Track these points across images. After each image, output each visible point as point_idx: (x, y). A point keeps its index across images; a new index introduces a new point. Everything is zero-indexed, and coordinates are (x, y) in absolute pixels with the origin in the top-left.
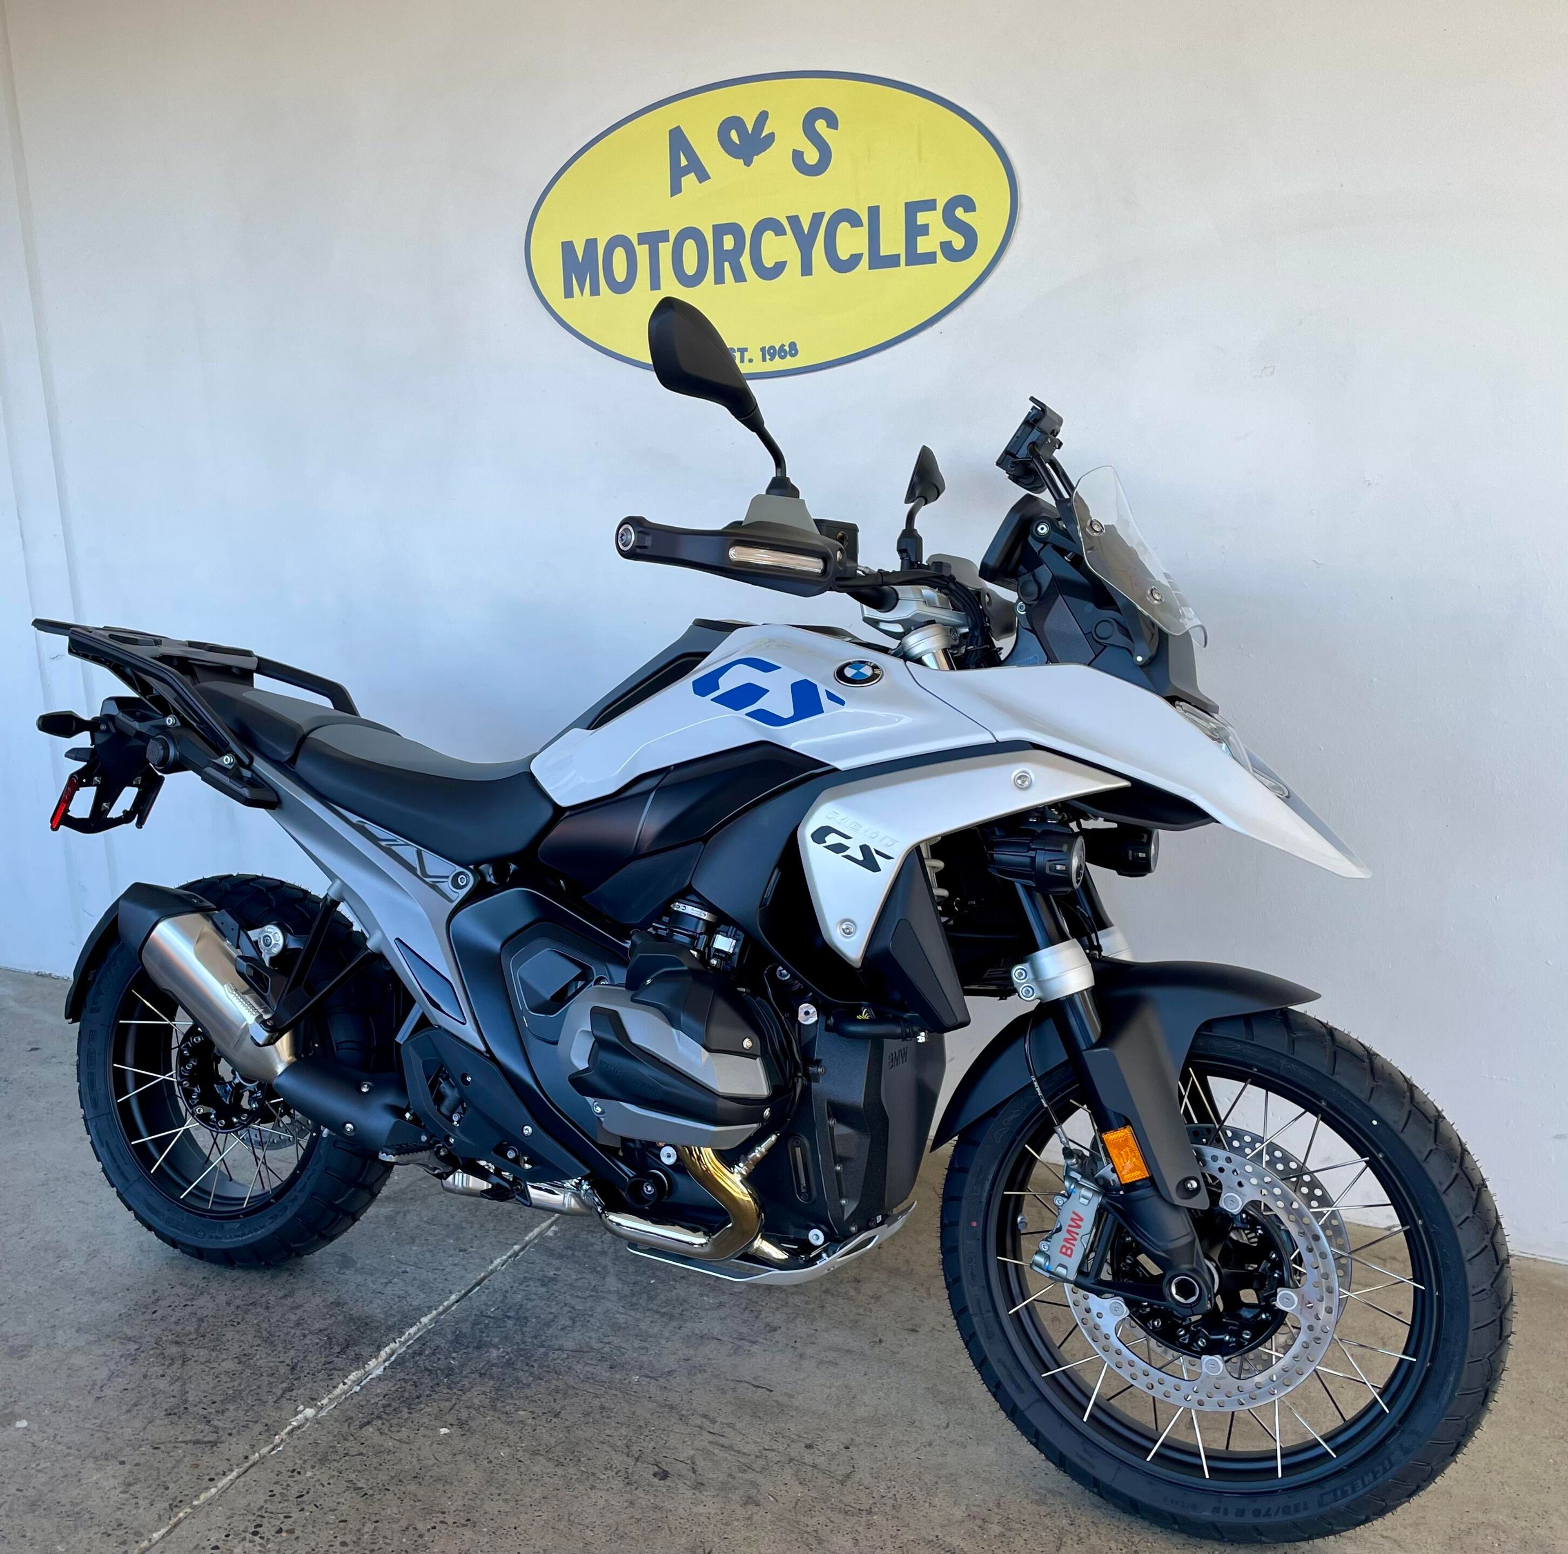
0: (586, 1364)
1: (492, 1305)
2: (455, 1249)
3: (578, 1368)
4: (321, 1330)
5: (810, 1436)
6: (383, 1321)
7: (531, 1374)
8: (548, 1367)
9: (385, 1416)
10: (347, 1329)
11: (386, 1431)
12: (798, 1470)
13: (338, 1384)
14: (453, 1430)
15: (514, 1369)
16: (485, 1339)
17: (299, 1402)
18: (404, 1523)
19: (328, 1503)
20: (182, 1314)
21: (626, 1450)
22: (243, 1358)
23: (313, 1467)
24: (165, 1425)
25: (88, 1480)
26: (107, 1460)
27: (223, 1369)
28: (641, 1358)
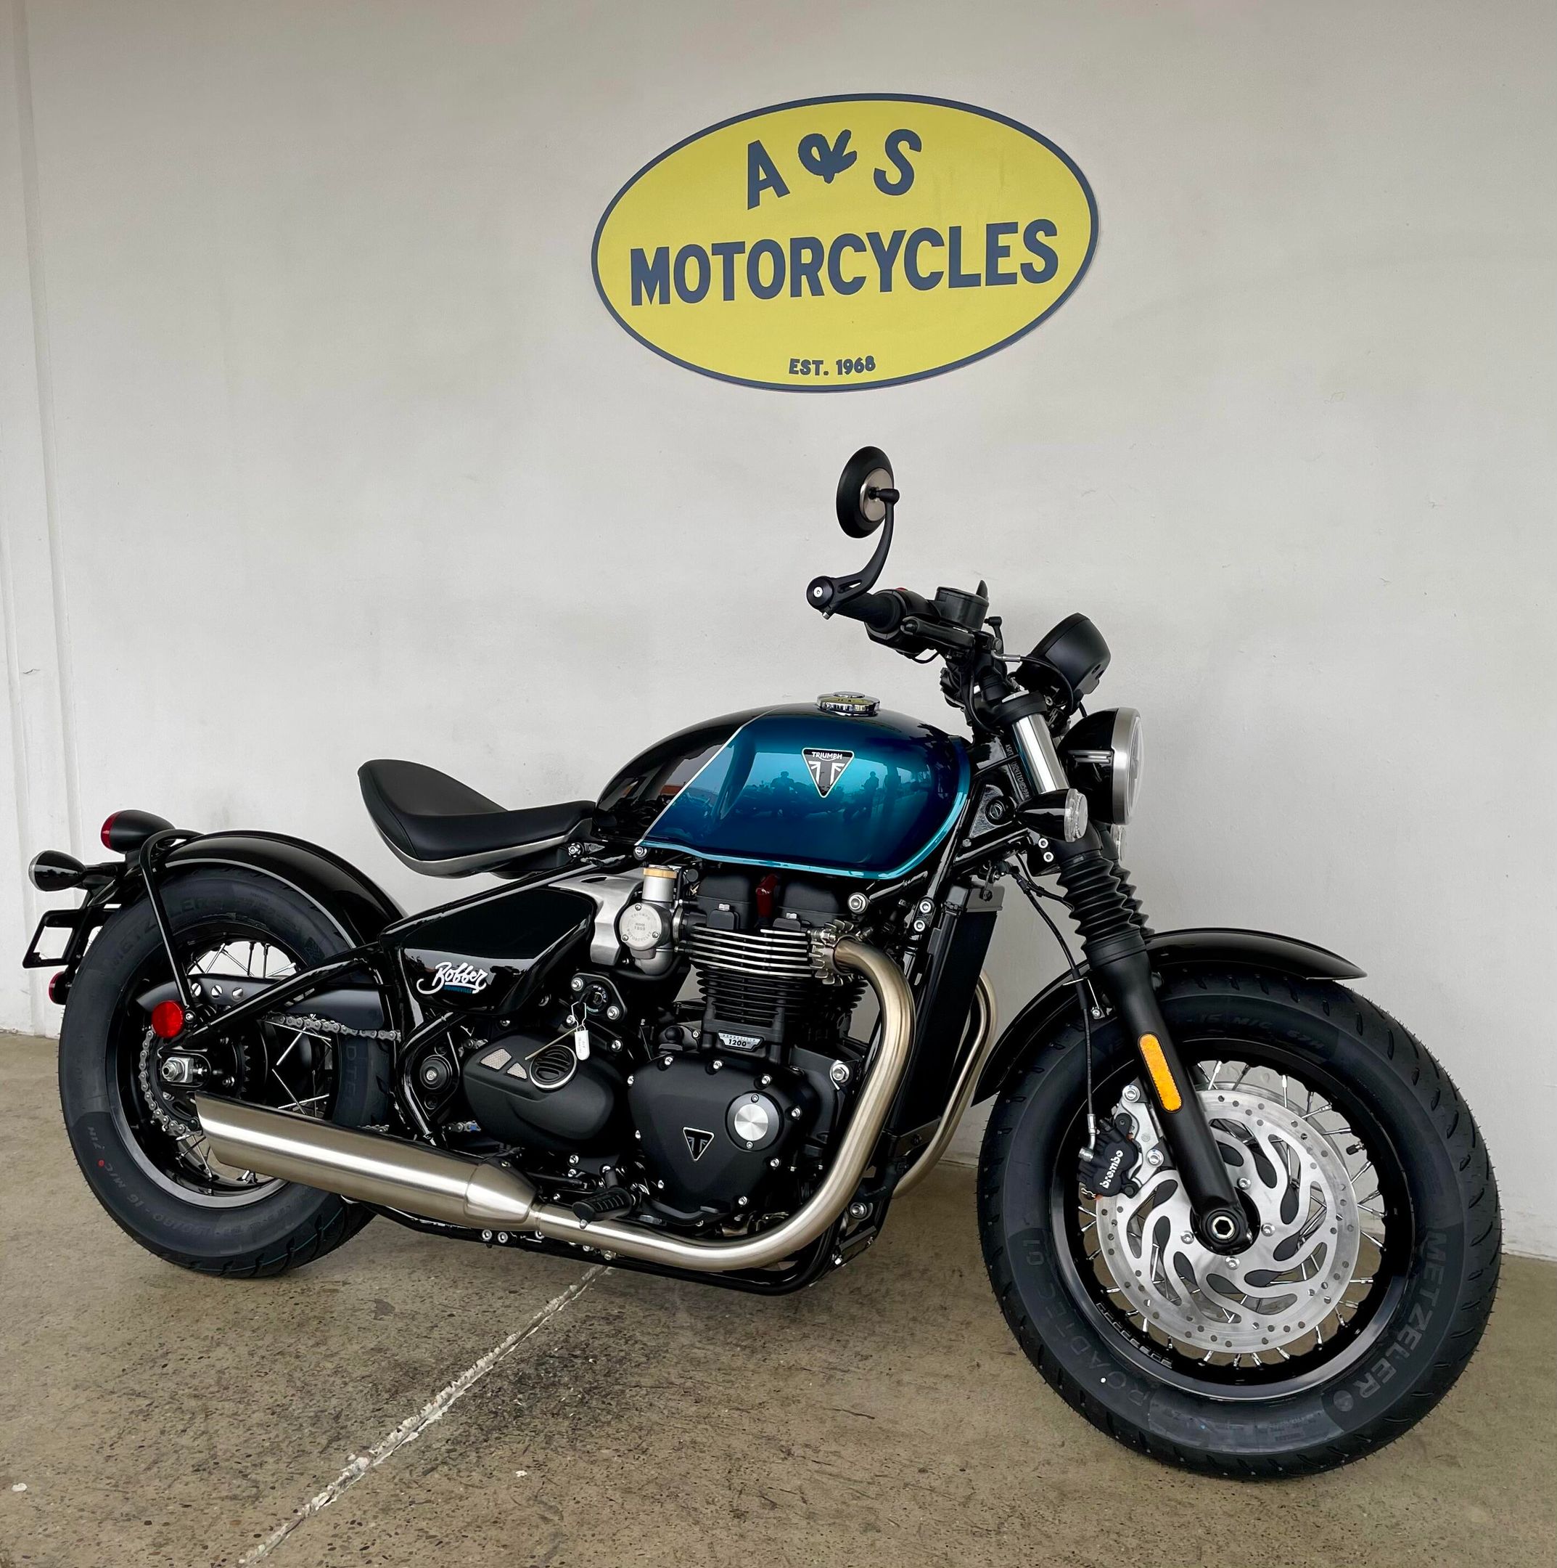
0: (669, 1399)
1: (556, 1343)
2: (505, 1290)
3: (661, 1404)
4: (363, 1378)
5: (921, 1460)
6: (434, 1366)
7: (608, 1413)
8: (627, 1404)
9: (451, 1462)
10: (393, 1375)
11: (454, 1476)
12: (915, 1496)
13: (392, 1431)
14: (530, 1473)
15: (590, 1408)
16: (552, 1379)
17: (349, 1451)
19: (398, 1553)
20: (197, 1367)
21: (727, 1484)
22: (277, 1409)
23: (375, 1517)
24: (194, 1482)
25: (109, 1544)
26: (129, 1520)
27: (254, 1422)
28: (728, 1391)
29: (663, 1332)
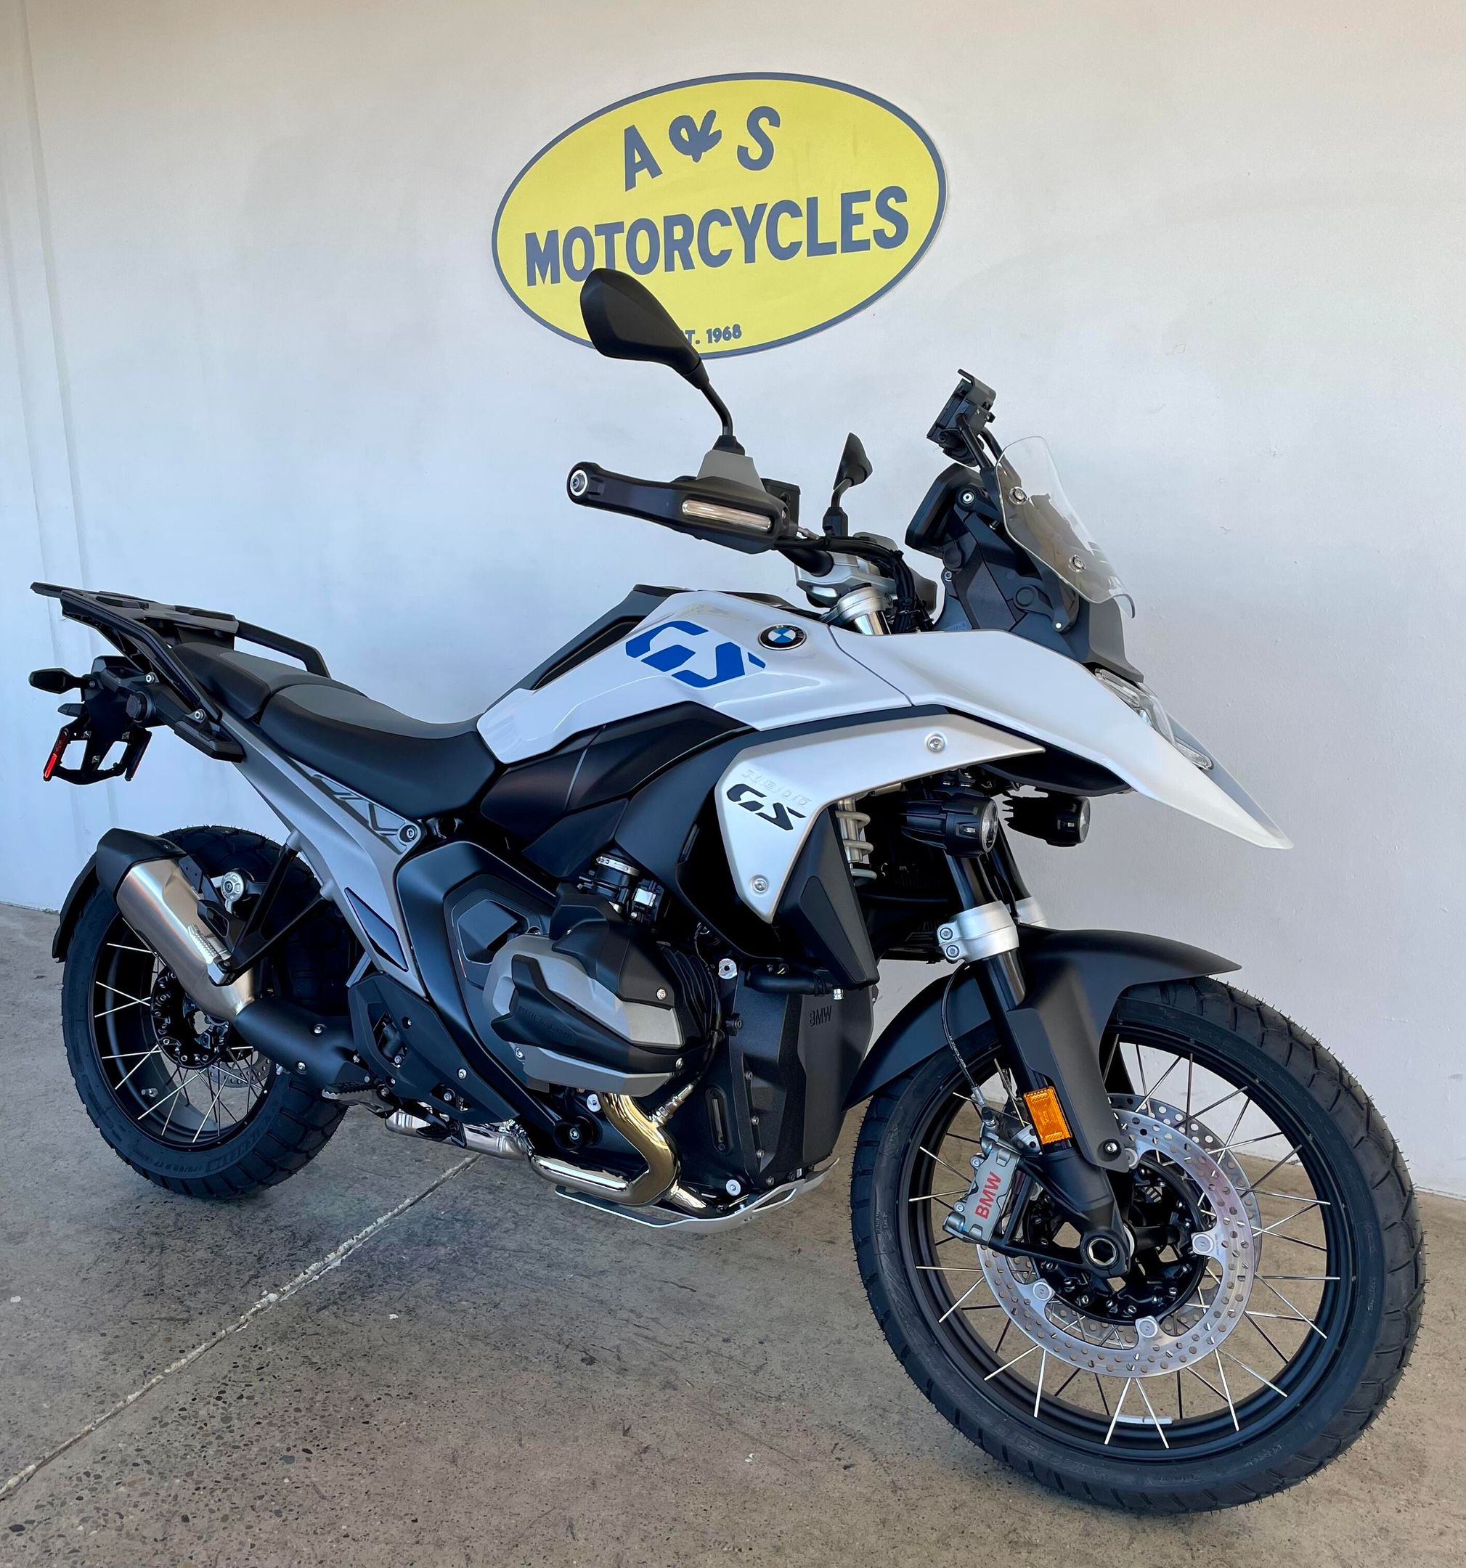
0: (526, 1262)
1: (443, 1209)
2: (411, 1160)
3: (519, 1265)
4: (286, 1227)
5: (727, 1332)
6: (343, 1220)
7: (475, 1270)
8: (491, 1263)
9: (340, 1302)
10: (310, 1226)
11: (341, 1315)
12: (714, 1362)
13: (300, 1273)
14: (401, 1317)
15: (459, 1265)
16: (435, 1238)
17: (263, 1288)
18: (352, 1395)
19: (286, 1375)
20: (163, 1209)
21: (558, 1338)
22: (216, 1250)
23: (273, 1344)
24: (143, 1304)
25: (72, 1349)
26: (90, 1331)
27: (197, 1258)
28: (576, 1259)
29: (534, 1204)
